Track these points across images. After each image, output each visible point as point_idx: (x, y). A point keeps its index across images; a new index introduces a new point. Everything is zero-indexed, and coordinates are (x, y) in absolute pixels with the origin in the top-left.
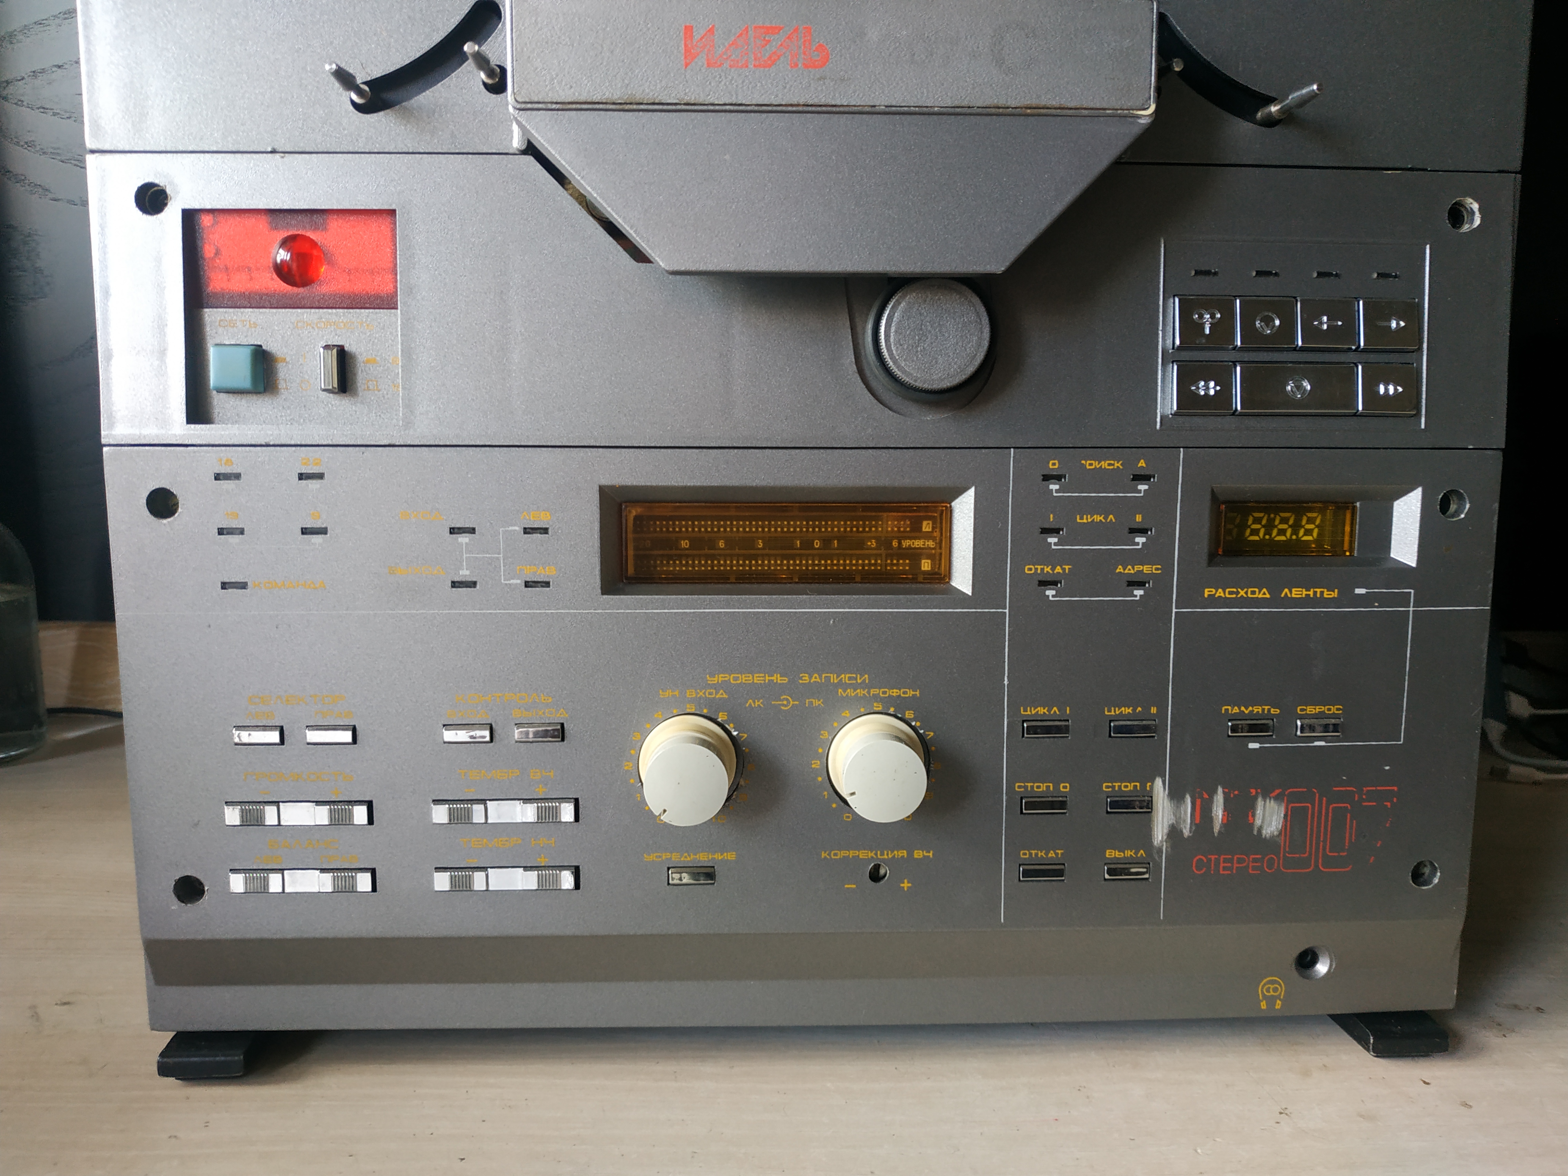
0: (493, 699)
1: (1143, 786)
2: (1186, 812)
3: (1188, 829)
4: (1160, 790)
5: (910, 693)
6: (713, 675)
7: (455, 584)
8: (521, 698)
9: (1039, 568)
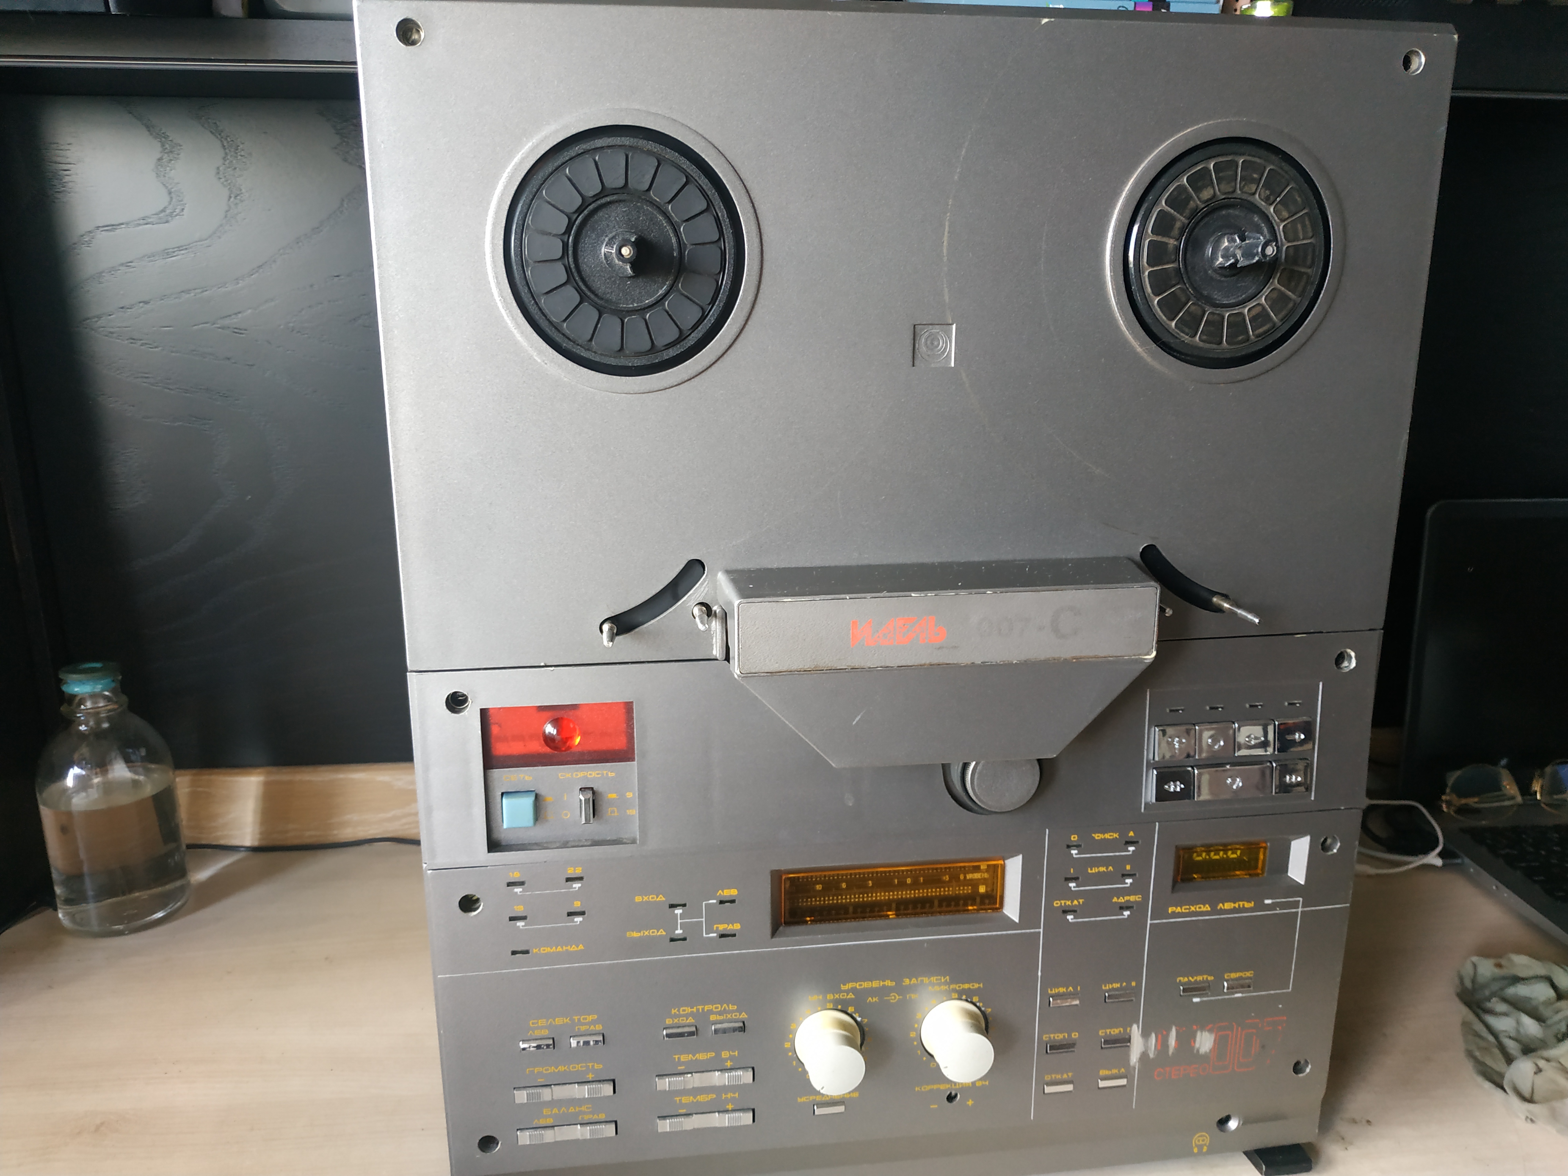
0: (698, 1010)
1: (1125, 1030)
2: (1152, 1044)
3: (1153, 1053)
4: (1136, 1032)
5: (976, 986)
6: (844, 985)
7: (672, 940)
8: (716, 1008)
9: (1063, 902)
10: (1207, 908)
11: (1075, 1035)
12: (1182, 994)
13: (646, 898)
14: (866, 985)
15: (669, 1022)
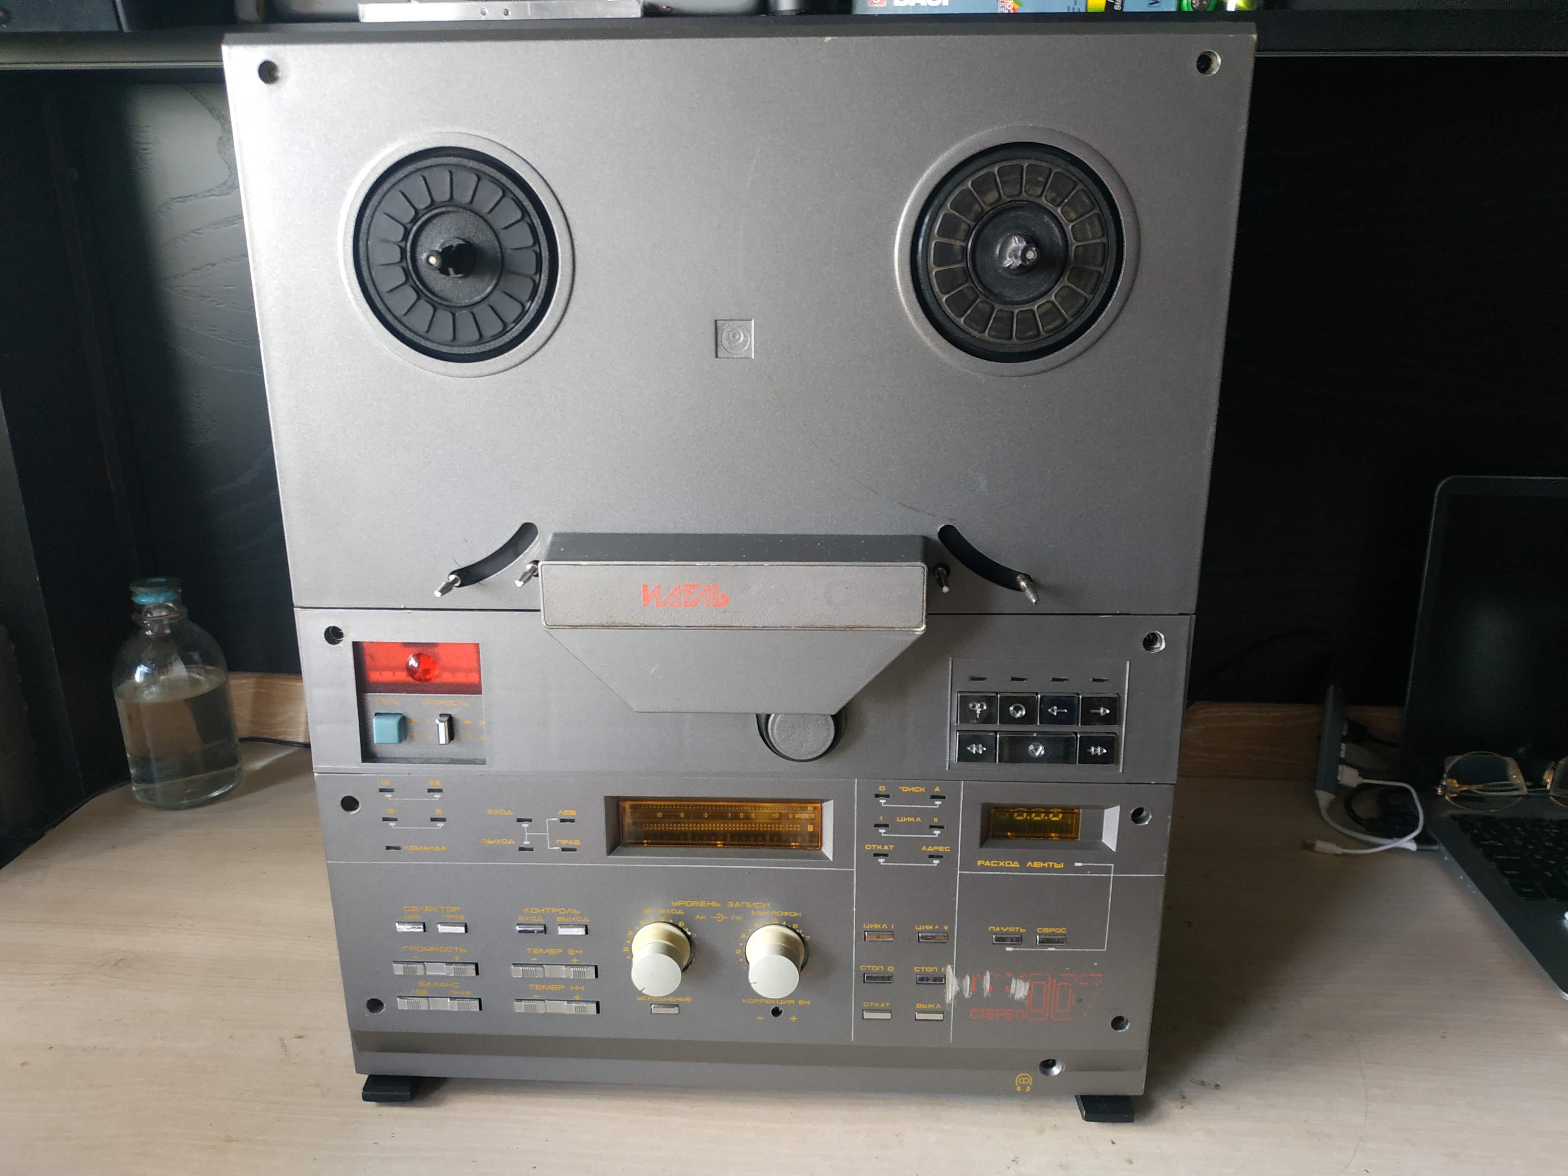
0: (546, 911)
1: (939, 970)
2: (966, 985)
3: (968, 993)
4: (950, 973)
5: (795, 914)
6: (674, 901)
7: (521, 849)
8: (562, 911)
9: (874, 846)
10: (1016, 865)
11: (891, 969)
12: (994, 942)
13: (496, 812)
14: (694, 904)
15: (521, 919)
